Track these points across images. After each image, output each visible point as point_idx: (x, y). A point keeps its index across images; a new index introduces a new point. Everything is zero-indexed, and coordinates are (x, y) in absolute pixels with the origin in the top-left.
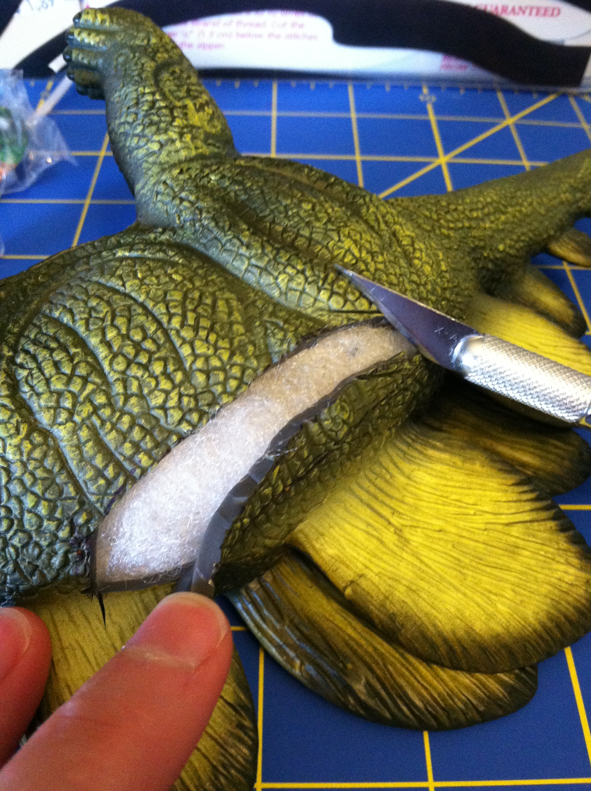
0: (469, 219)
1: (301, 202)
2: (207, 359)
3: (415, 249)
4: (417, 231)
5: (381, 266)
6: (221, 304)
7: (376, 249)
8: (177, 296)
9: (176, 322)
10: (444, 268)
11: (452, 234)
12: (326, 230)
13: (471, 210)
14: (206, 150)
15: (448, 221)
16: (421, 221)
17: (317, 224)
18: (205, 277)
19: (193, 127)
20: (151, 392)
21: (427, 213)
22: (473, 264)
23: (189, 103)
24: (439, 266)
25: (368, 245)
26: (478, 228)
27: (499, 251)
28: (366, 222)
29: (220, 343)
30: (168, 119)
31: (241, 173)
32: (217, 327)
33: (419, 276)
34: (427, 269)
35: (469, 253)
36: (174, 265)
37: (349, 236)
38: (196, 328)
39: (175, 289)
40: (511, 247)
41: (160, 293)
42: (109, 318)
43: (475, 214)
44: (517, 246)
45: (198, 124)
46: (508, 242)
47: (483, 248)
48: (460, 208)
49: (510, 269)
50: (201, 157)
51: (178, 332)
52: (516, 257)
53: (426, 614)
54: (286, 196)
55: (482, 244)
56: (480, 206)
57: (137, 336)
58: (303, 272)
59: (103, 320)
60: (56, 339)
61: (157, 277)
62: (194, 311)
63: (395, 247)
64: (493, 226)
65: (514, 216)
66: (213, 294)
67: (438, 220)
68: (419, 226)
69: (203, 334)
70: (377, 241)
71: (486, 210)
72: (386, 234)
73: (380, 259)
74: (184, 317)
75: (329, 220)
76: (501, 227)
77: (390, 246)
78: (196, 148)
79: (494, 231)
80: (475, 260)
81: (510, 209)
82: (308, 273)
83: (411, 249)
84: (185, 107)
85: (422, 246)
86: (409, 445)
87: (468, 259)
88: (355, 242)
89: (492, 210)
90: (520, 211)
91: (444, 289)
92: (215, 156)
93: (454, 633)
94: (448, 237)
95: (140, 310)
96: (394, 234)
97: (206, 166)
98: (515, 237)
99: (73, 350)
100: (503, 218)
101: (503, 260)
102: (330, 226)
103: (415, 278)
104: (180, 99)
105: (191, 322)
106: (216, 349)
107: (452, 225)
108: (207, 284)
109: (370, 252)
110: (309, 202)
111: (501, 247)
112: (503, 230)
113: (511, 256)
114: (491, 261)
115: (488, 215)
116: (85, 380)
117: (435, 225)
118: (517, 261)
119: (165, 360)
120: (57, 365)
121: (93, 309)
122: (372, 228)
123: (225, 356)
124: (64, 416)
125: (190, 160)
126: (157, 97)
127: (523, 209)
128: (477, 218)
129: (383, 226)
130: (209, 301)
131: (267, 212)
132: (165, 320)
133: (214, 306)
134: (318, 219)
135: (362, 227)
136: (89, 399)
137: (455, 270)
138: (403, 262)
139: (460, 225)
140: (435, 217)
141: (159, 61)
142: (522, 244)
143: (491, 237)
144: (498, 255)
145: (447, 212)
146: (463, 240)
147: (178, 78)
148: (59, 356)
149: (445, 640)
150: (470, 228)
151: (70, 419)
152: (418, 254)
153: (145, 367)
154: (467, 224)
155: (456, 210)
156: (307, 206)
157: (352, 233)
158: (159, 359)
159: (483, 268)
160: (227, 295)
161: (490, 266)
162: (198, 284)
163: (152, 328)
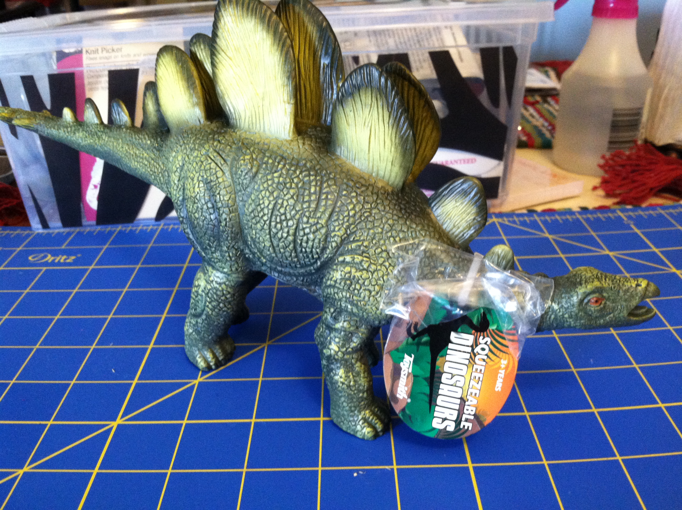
0: (150, 163)
1: (197, 219)
2: (268, 197)
3: (177, 169)
4: (170, 174)
5: (194, 172)
6: (250, 210)
7: (190, 180)
8: (259, 226)
9: (265, 218)
10: (174, 154)
11: (161, 163)
12: (198, 201)
13: (146, 165)
14: (210, 269)
15: (158, 169)
16: (166, 178)
17: (200, 206)
18: (247, 224)
19: (206, 281)
20: (291, 206)
21: (162, 178)
22: (164, 146)
23: (200, 292)
24: (175, 156)
25: (191, 183)
26: (150, 157)
27: (151, 142)
28: (183, 193)
29: (261, 197)
30: (211, 291)
31: (206, 248)
32: (258, 203)
33: (185, 159)
34: (180, 158)
35: (162, 150)
36: (252, 238)
37: (194, 192)
38: (262, 210)
39: (257, 229)
40: (145, 139)
41: (262, 232)
42: (282, 240)
43: (146, 163)
44: (142, 137)
45: (204, 281)
46: (144, 142)
47: (155, 148)
48: (149, 170)
49: (153, 132)
50: (213, 268)
51: (268, 214)
52: (147, 134)
53: (279, 66)
54: (199, 225)
55: (154, 150)
56: (141, 164)
57: (279, 226)
58: (219, 194)
59: (284, 242)
60: (301, 251)
61: (259, 238)
62: (258, 216)
63: (182, 175)
64: (144, 153)
65: (133, 149)
66: (249, 215)
67: (161, 172)
68: (169, 176)
69: (262, 206)
70: (186, 182)
71: (141, 160)
72: (181, 183)
73: (192, 175)
74: (262, 217)
75: (195, 203)
76: (142, 149)
77: (184, 177)
78: (212, 272)
79: (145, 150)
80: (162, 147)
81: (132, 153)
82: (217, 192)
83: (178, 170)
84: (203, 291)
85: (174, 167)
86: (236, 120)
87: (164, 149)
88: (194, 188)
89: (139, 159)
90: (129, 148)
91: (181, 146)
92: (209, 265)
93: (277, 49)
94: (163, 163)
95: (272, 233)
96: (179, 180)
97: (215, 262)
98: (140, 141)
99: (299, 242)
100: (137, 152)
101: (153, 137)
102: (196, 201)
103: (187, 159)
104: (202, 296)
105: (262, 213)
106: (263, 198)
107: (158, 166)
108: (249, 221)
109: (193, 180)
110: (195, 216)
111: (149, 142)
112: (142, 148)
113: (148, 136)
114: (157, 141)
115: (142, 158)
116: (304, 229)
117: (163, 172)
118: (148, 132)
119: (279, 210)
120: (307, 242)
121: (284, 248)
122: (184, 189)
123: (263, 193)
124: (319, 226)
125: (218, 270)
126: (207, 303)
127: (127, 148)
128: (148, 161)
129: (180, 186)
130: (252, 215)
131: (210, 226)
132: (268, 222)
133: (252, 211)
134: (198, 207)
135: (187, 192)
136: (307, 222)
137: (172, 149)
138: (186, 168)
139: (155, 164)
140: (160, 175)
141: (195, 320)
142: (140, 136)
143: (148, 149)
144: (153, 140)
145: (155, 172)
146: (159, 157)
147: (196, 305)
148: (304, 244)
149: (282, 51)
150: (153, 159)
151: (318, 223)
152: (178, 166)
153: (285, 214)
154: (152, 162)
155: (151, 170)
156: (196, 215)
157: (192, 192)
158: (280, 212)
159: (162, 141)
160: (246, 211)
161: (159, 139)
162: (250, 224)
163: (273, 224)
